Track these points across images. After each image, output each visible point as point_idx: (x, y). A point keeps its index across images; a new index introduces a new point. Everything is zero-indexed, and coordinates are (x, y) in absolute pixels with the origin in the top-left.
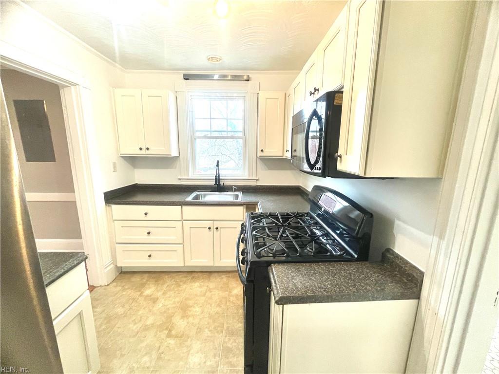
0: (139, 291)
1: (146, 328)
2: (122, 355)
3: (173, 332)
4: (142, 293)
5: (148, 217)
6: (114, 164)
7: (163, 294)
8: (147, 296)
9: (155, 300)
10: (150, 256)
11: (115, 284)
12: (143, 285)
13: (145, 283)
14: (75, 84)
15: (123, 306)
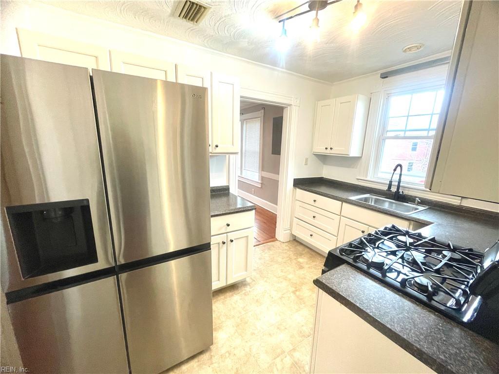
0: (297, 256)
1: (285, 279)
2: (266, 281)
3: (298, 293)
4: (297, 258)
5: (316, 204)
6: (307, 160)
7: (309, 267)
8: (299, 262)
9: (301, 267)
10: (311, 235)
11: (287, 244)
12: (301, 255)
13: (303, 254)
14: (290, 105)
15: (283, 258)
